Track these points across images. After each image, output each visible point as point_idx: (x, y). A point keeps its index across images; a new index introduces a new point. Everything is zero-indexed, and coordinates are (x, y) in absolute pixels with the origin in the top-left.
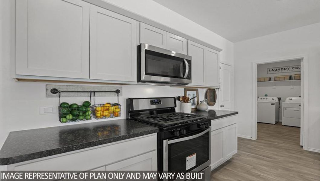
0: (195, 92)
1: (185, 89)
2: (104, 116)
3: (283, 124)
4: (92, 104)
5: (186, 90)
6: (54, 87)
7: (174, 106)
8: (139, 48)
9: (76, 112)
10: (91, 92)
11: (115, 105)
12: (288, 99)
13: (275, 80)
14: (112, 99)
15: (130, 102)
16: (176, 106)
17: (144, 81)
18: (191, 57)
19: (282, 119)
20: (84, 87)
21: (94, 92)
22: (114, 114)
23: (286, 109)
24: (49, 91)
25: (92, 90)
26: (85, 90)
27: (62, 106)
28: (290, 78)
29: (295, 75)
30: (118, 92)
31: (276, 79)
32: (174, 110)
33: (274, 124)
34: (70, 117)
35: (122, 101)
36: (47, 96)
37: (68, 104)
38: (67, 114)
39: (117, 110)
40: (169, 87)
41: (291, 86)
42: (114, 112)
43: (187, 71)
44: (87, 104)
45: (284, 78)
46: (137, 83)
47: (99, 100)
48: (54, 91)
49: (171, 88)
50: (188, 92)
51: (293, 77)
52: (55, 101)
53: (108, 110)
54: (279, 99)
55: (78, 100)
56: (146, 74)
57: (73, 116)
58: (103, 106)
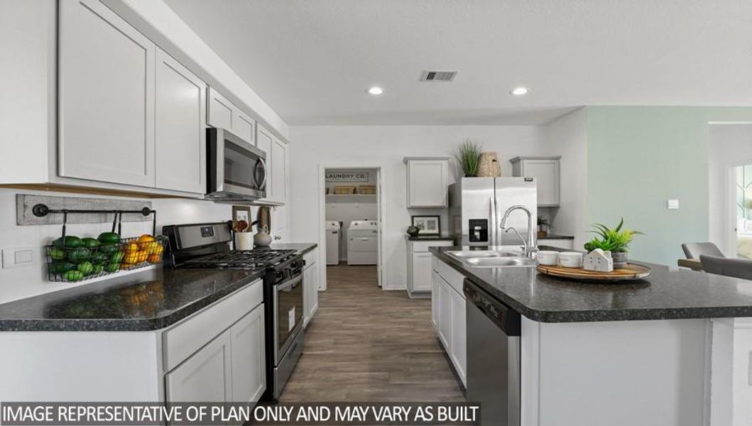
1: (233, 207)
3: (349, 263)
5: (235, 209)
6: (39, 201)
7: (229, 238)
8: (211, 134)
9: (98, 257)
12: (353, 223)
13: (335, 193)
16: (232, 239)
18: (265, 154)
19: (346, 257)
20: (93, 201)
21: (121, 212)
23: (352, 239)
24: (30, 211)
26: (96, 209)
28: (355, 192)
29: (361, 186)
30: (147, 211)
31: (337, 192)
32: (229, 246)
33: (338, 265)
34: (88, 267)
36: (26, 221)
37: (78, 239)
40: (213, 202)
41: (356, 204)
45: (347, 190)
46: (203, 197)
48: (39, 210)
49: (216, 204)
51: (358, 191)
54: (341, 224)
56: (226, 182)
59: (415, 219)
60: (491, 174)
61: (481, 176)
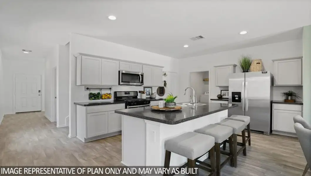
0: (150, 89)
1: (144, 87)
2: (105, 99)
4: (101, 94)
6: (87, 87)
7: (136, 95)
8: (119, 72)
9: (95, 96)
10: (100, 89)
11: (110, 94)
14: (108, 92)
15: (115, 93)
16: (137, 95)
17: (121, 85)
18: (143, 73)
21: (102, 89)
22: (109, 98)
24: (86, 89)
25: (101, 88)
26: (98, 88)
27: (90, 94)
30: (110, 89)
32: (137, 97)
34: (93, 98)
35: (112, 92)
36: (85, 90)
37: (92, 93)
38: (92, 97)
39: (110, 96)
42: (109, 97)
43: (141, 79)
44: (99, 94)
46: (118, 85)
47: (103, 92)
48: (88, 89)
50: (146, 89)
52: (88, 92)
53: (106, 96)
55: (96, 92)
56: (122, 82)
57: (95, 98)
58: (105, 94)
59: (222, 91)
60: (255, 70)
61: (250, 72)
